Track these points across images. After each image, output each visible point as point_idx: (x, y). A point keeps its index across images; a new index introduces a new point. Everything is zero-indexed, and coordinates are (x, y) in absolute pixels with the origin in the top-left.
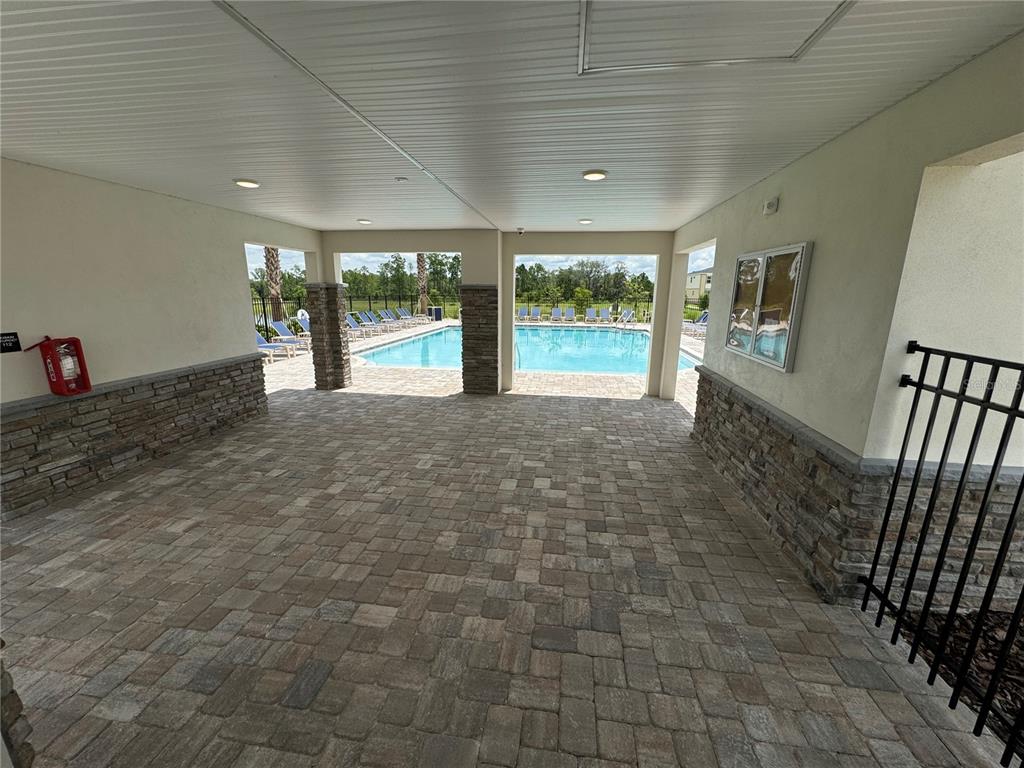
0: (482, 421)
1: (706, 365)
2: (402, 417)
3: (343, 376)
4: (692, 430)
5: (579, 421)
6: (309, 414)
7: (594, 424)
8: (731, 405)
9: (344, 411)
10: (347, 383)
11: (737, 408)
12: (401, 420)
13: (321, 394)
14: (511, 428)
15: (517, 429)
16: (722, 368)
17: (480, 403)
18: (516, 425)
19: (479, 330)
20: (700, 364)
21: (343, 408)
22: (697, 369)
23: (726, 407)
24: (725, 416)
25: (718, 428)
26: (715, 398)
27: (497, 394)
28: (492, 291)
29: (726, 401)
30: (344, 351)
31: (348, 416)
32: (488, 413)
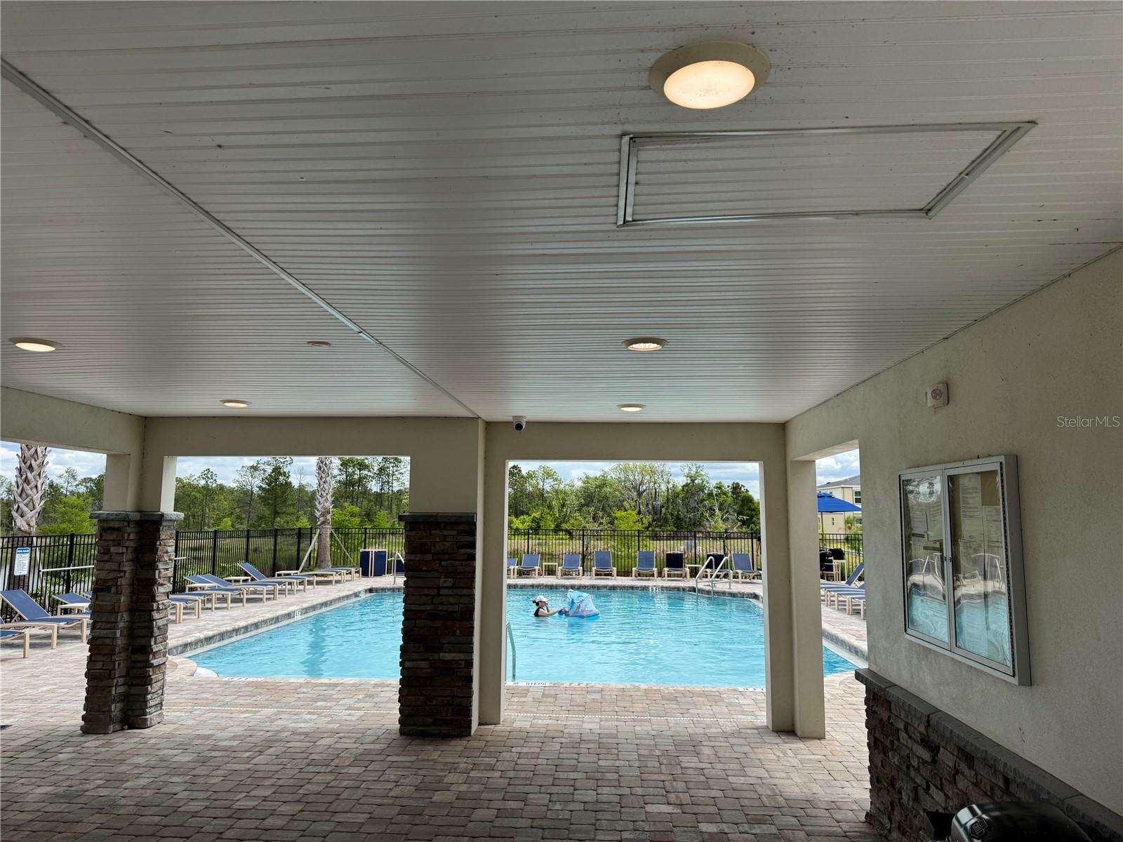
0: (437, 797)
1: (874, 669)
2: (268, 792)
3: (146, 702)
4: (868, 806)
5: (639, 791)
6: (60, 790)
7: (672, 797)
8: (934, 750)
9: (142, 782)
10: (152, 715)
11: (947, 758)
12: (265, 799)
13: (92, 742)
14: (500, 813)
15: (513, 814)
16: (905, 674)
17: (435, 755)
18: (512, 805)
19: (437, 600)
20: (863, 665)
21: (138, 776)
22: (858, 676)
23: (926, 756)
24: (927, 773)
25: (916, 799)
26: (903, 735)
27: (469, 734)
28: (465, 525)
29: (925, 742)
30: (155, 648)
31: (149, 793)
32: (451, 778)
